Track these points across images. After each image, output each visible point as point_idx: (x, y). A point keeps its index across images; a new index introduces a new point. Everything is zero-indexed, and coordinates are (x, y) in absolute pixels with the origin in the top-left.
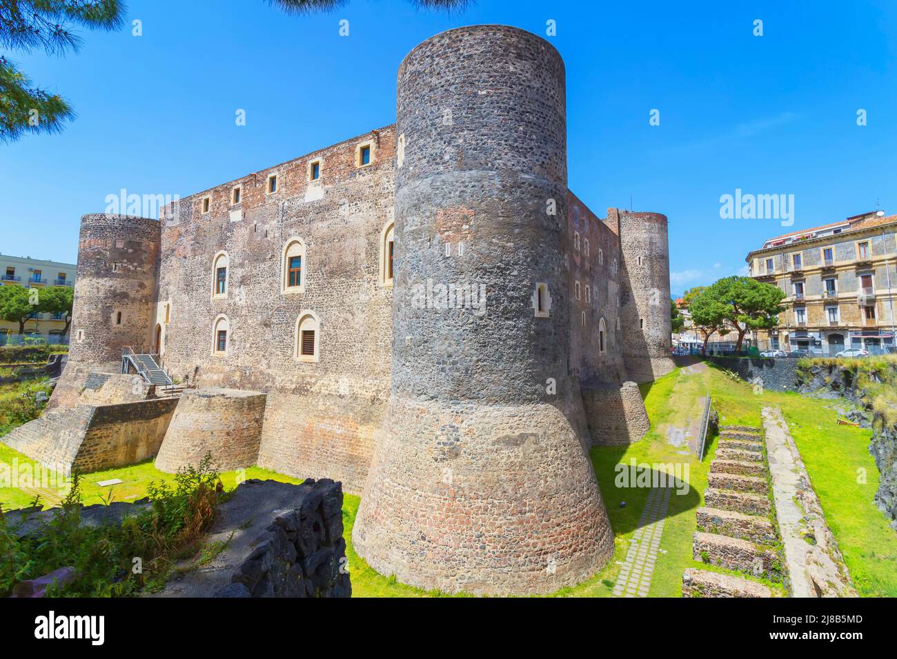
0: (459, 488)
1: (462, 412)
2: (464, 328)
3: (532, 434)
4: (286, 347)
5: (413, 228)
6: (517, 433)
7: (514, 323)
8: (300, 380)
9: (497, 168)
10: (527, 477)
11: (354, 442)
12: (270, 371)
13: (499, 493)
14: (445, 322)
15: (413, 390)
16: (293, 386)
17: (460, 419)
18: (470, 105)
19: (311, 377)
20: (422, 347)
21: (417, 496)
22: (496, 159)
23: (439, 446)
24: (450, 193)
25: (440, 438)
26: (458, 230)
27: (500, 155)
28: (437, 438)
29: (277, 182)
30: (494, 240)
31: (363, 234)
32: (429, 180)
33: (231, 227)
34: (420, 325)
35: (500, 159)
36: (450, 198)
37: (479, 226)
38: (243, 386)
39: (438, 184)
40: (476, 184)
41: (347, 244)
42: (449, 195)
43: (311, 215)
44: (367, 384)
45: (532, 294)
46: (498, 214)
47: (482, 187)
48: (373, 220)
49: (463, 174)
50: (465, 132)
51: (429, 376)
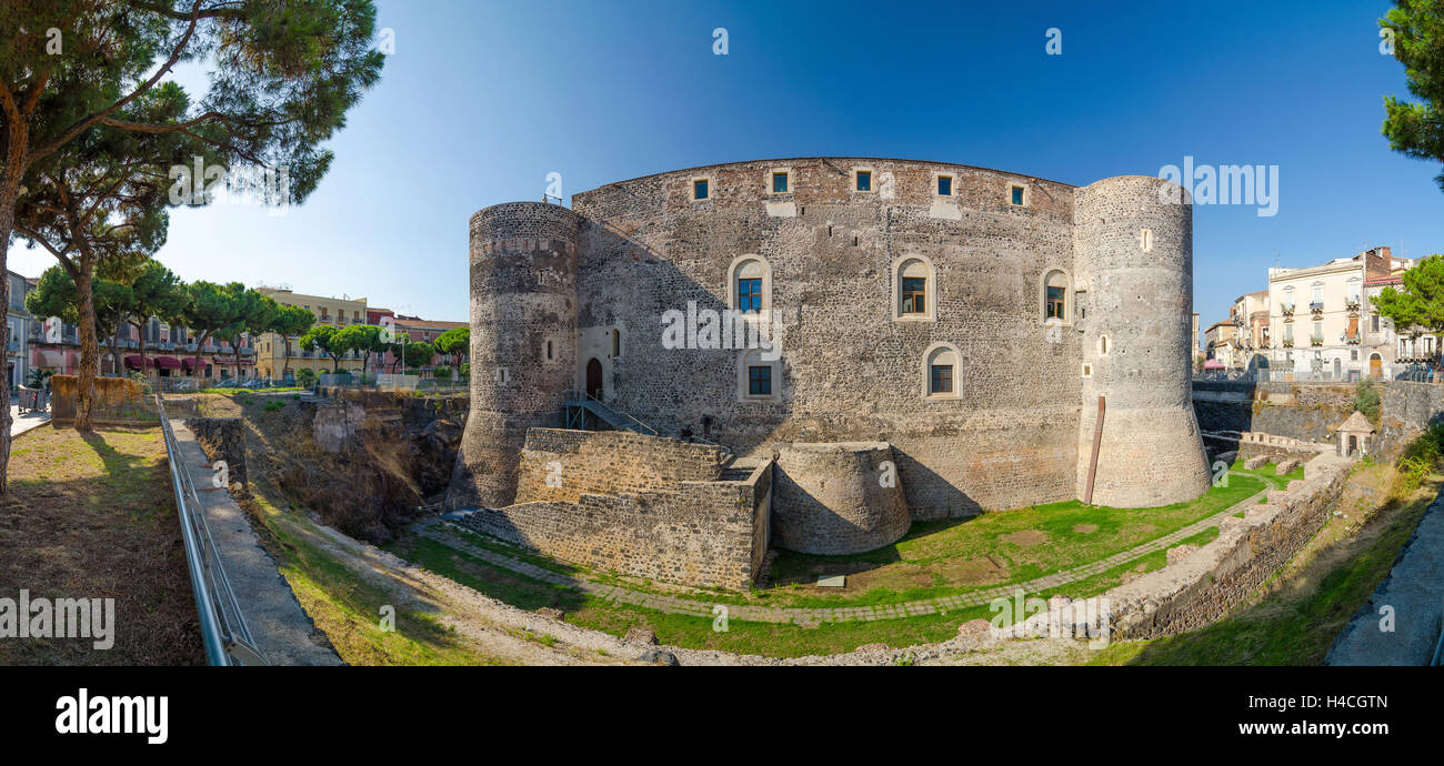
8: (939, 421)
11: (1034, 465)
16: (931, 429)
19: (954, 416)
31: (1020, 271)
41: (999, 278)
44: (1031, 414)
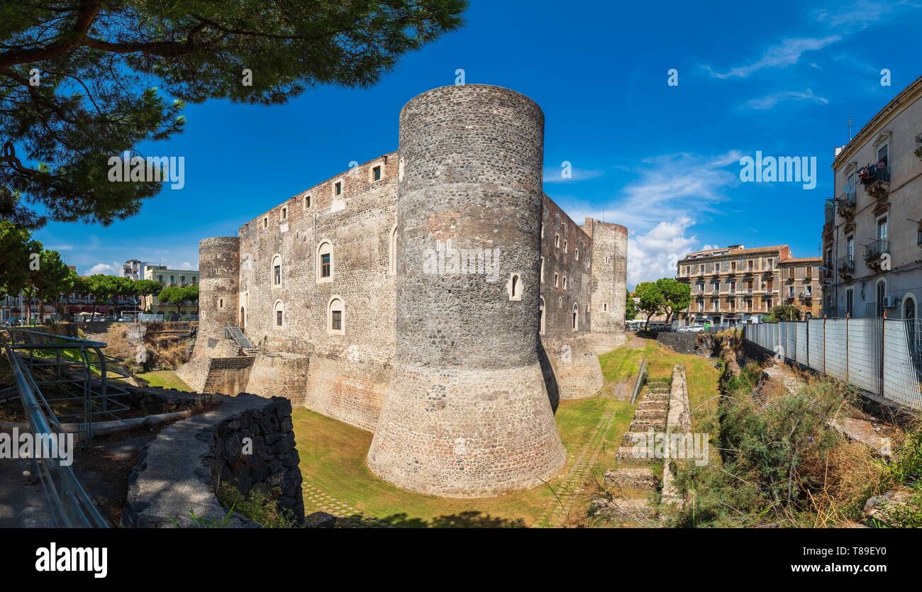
0: (445, 430)
1: (448, 375)
2: (451, 309)
3: (504, 392)
4: (322, 324)
5: (411, 228)
6: (492, 391)
7: (491, 306)
8: (332, 348)
9: (480, 182)
10: (498, 423)
11: (369, 395)
12: (311, 341)
13: (476, 434)
14: (436, 304)
15: (411, 358)
16: (327, 353)
17: (447, 380)
18: (459, 136)
19: (340, 347)
20: (418, 324)
21: (412, 435)
22: (479, 175)
23: (430, 401)
24: (440, 200)
25: (431, 394)
26: (447, 229)
27: (483, 172)
28: (428, 394)
29: (311, 200)
30: (477, 238)
31: (376, 232)
32: (423, 190)
33: (281, 236)
34: (417, 306)
35: (484, 175)
36: (441, 204)
37: (464, 227)
38: (294, 351)
39: (431, 193)
40: (462, 193)
41: (364, 242)
42: (440, 202)
43: (336, 222)
44: (381, 353)
45: (507, 282)
46: (480, 217)
47: (467, 195)
48: (384, 222)
49: (451, 185)
50: (454, 155)
51: (423, 347)
